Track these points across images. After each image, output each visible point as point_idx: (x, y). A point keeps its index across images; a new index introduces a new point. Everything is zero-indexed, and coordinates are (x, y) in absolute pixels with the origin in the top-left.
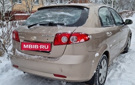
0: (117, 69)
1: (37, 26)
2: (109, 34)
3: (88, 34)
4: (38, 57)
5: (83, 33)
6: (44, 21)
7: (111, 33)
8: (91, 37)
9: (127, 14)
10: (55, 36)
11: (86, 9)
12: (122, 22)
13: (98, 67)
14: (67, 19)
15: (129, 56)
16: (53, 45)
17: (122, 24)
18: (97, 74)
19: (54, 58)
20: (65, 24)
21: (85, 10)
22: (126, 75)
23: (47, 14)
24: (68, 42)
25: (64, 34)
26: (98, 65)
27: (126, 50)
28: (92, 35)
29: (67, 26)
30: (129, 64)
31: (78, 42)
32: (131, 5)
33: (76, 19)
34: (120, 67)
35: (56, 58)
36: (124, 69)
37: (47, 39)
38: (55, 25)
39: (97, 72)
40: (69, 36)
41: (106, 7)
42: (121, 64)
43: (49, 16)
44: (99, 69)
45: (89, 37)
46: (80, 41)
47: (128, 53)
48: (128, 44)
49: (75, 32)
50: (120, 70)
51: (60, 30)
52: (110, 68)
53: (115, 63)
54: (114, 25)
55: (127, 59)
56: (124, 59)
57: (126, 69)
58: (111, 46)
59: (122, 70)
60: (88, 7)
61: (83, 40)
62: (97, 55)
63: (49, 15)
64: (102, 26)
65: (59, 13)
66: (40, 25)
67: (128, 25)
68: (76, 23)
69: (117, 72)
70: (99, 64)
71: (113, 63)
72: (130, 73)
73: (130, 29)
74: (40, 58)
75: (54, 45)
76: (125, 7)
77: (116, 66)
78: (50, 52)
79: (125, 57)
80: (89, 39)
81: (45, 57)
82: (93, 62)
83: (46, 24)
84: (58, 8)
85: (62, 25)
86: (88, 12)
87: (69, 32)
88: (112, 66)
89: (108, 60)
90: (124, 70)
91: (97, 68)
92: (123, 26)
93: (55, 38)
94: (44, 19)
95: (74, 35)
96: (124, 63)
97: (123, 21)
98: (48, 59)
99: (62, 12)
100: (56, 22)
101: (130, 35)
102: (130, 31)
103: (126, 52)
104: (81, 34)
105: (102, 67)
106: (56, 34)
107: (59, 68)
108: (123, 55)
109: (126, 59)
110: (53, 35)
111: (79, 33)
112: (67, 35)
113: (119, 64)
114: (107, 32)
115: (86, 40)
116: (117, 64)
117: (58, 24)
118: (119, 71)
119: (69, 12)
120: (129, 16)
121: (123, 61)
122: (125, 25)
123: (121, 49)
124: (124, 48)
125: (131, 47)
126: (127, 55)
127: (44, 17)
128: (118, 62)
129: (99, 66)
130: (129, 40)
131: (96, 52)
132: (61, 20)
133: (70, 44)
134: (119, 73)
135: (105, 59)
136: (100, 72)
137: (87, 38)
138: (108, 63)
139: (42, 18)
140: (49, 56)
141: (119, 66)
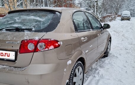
0: (95, 75)
1: (3, 31)
2: (84, 39)
3: (58, 40)
4: (2, 66)
5: (52, 40)
6: (11, 25)
7: (86, 38)
8: (61, 43)
9: (110, 18)
10: (21, 43)
11: (58, 13)
12: (100, 27)
13: (71, 75)
14: (36, 24)
15: (109, 60)
16: (18, 53)
17: (101, 28)
18: (70, 83)
19: (20, 68)
20: (33, 29)
21: (57, 15)
22: (103, 82)
23: (16, 18)
24: (36, 50)
25: (31, 41)
26: (71, 73)
27: (106, 55)
28: (63, 41)
29: (35, 31)
30: (108, 69)
31: (47, 49)
32: (115, 9)
33: (46, 23)
34: (98, 73)
35: (23, 68)
36: (102, 75)
37: (12, 47)
38: (23, 30)
39: (70, 81)
40: (36, 43)
41: (82, 11)
42: (100, 69)
43: (17, 21)
44: (73, 78)
45: (59, 43)
46: (48, 48)
47: (108, 57)
48: (107, 48)
49: (43, 38)
50: (99, 76)
51: (27, 36)
52: (89, 74)
53: (94, 69)
54: (91, 29)
55: (107, 63)
56: (104, 64)
57: (104, 75)
58: (87, 51)
59: (101, 76)
60: (60, 11)
61: (52, 47)
62: (70, 62)
63: (18, 19)
64: (75, 31)
65: (29, 17)
66: (7, 30)
67: (107, 29)
68: (46, 28)
69: (95, 79)
70: (73, 73)
71: (92, 69)
72: (108, 79)
73: (109, 33)
74: (4, 68)
75: (20, 53)
76: (109, 11)
77: (95, 72)
78: (16, 61)
79: (105, 62)
80: (59, 45)
81: (10, 67)
82: (65, 71)
83: (12, 29)
84: (29, 12)
85: (30, 30)
86: (60, 16)
87: (37, 38)
88: (91, 72)
89: (84, 67)
90: (102, 77)
91: (70, 77)
92: (101, 31)
93: (21, 45)
94: (11, 24)
95: (42, 42)
96: (103, 69)
97: (101, 25)
98: (14, 69)
99: (32, 16)
100: (24, 27)
101: (110, 39)
102: (109, 35)
103: (107, 56)
104: (49, 40)
105: (77, 75)
106: (22, 41)
107: (26, 79)
108: (103, 59)
109: (105, 63)
110: (19, 42)
111: (48, 39)
112: (34, 42)
113: (98, 69)
114: (82, 37)
115: (55, 47)
116: (96, 69)
117: (26, 29)
118: (97, 78)
119: (39, 16)
120: (112, 19)
121: (103, 66)
122: (103, 29)
123: (101, 54)
124: (104, 52)
125: (112, 51)
126: (107, 60)
127: (12, 22)
128: (97, 68)
129: (73, 74)
130: (108, 45)
131: (68, 59)
132: (30, 25)
133: (37, 52)
134: (97, 80)
135: (80, 66)
136: (74, 81)
137: (57, 45)
138: (85, 70)
139: (10, 22)
140: (15, 65)
141: (97, 71)
